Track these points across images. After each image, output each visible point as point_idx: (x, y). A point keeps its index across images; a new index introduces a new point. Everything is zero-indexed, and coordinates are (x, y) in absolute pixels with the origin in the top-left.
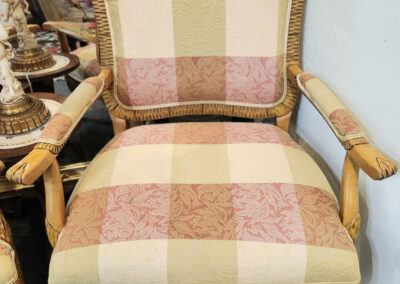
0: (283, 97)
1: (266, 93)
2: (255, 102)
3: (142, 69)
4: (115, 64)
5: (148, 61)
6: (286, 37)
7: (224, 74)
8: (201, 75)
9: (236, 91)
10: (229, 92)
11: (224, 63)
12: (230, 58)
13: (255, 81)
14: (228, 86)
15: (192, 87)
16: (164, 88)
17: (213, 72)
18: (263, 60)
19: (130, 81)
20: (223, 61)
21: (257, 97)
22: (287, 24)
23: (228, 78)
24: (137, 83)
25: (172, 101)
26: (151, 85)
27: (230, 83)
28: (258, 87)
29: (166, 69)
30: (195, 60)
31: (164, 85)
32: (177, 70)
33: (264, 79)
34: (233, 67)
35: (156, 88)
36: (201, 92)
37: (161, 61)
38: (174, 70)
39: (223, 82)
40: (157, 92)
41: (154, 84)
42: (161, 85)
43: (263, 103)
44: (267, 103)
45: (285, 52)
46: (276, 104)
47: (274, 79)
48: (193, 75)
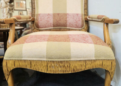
0: (84, 26)
1: (79, 24)
2: (76, 28)
3: (43, 16)
4: (36, 16)
5: (45, 14)
6: (83, 10)
7: (66, 18)
8: (60, 18)
9: (70, 23)
10: (68, 24)
11: (66, 15)
12: (68, 14)
13: (75, 20)
14: (68, 22)
15: (57, 22)
16: (49, 22)
17: (63, 18)
18: (77, 14)
19: (39, 20)
20: (66, 14)
21: (76, 25)
22: (83, 6)
23: (68, 19)
24: (41, 20)
25: (51, 27)
26: (45, 21)
27: (68, 21)
28: (76, 22)
29: (50, 17)
30: (58, 14)
31: (49, 21)
32: (53, 17)
33: (78, 20)
34: (69, 16)
35: (47, 22)
36: (60, 24)
37: (49, 14)
38: (52, 17)
39: (66, 21)
40: (47, 23)
41: (46, 21)
42: (48, 21)
43: (78, 28)
44: (79, 28)
45: (83, 13)
46: (82, 28)
47: (81, 20)
48: (58, 18)
